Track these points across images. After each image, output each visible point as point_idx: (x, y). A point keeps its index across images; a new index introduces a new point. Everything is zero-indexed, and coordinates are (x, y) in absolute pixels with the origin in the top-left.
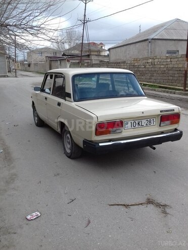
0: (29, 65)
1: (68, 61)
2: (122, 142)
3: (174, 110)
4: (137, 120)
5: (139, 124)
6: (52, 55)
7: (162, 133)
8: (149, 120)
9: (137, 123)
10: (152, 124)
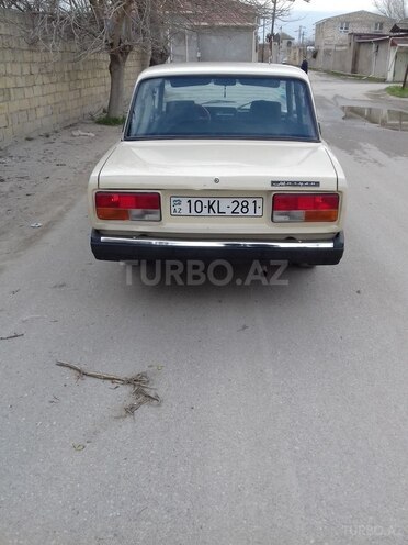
0: (315, 55)
1: (393, 44)
2: (154, 242)
3: (317, 184)
4: (208, 198)
5: (210, 207)
6: (372, 30)
7: (290, 239)
8: (240, 201)
9: (205, 203)
10: (251, 212)
